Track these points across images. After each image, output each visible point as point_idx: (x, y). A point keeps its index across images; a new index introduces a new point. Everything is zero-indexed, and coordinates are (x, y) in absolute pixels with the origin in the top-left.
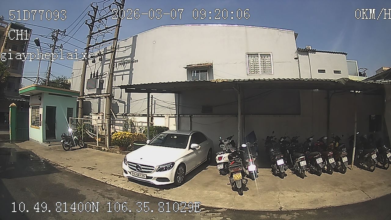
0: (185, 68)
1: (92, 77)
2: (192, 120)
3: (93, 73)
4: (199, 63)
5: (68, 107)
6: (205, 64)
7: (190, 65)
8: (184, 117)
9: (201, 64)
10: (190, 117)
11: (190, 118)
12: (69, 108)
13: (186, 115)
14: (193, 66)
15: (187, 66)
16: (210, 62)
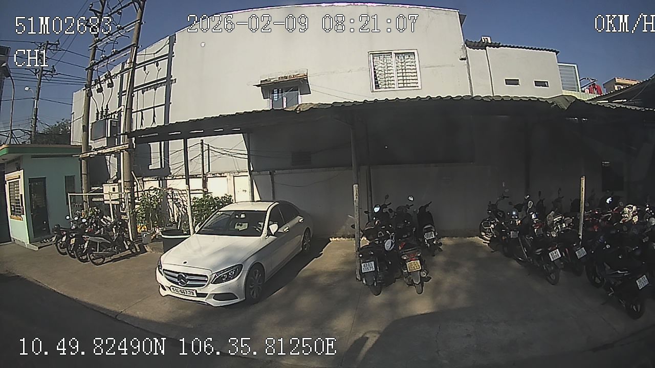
0: (258, 86)
1: (100, 117)
2: (275, 180)
3: (100, 110)
4: (283, 76)
5: (67, 175)
6: (294, 76)
7: (266, 80)
8: (260, 174)
9: (287, 77)
10: (270, 174)
11: (270, 176)
12: (68, 177)
13: (264, 172)
14: (272, 81)
15: (261, 81)
16: (302, 73)
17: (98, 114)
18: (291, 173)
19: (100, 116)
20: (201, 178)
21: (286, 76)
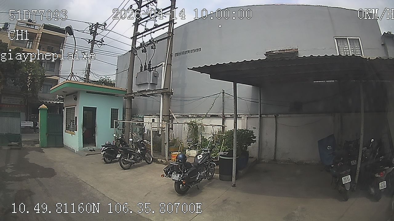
0: (265, 55)
1: (143, 70)
2: (278, 121)
3: (143, 65)
5: (112, 108)
6: (289, 49)
7: (270, 52)
11: (275, 118)
13: (270, 115)
15: (266, 52)
16: (295, 48)
17: (142, 67)
18: (290, 117)
19: (143, 68)
20: (221, 117)
21: (284, 49)
